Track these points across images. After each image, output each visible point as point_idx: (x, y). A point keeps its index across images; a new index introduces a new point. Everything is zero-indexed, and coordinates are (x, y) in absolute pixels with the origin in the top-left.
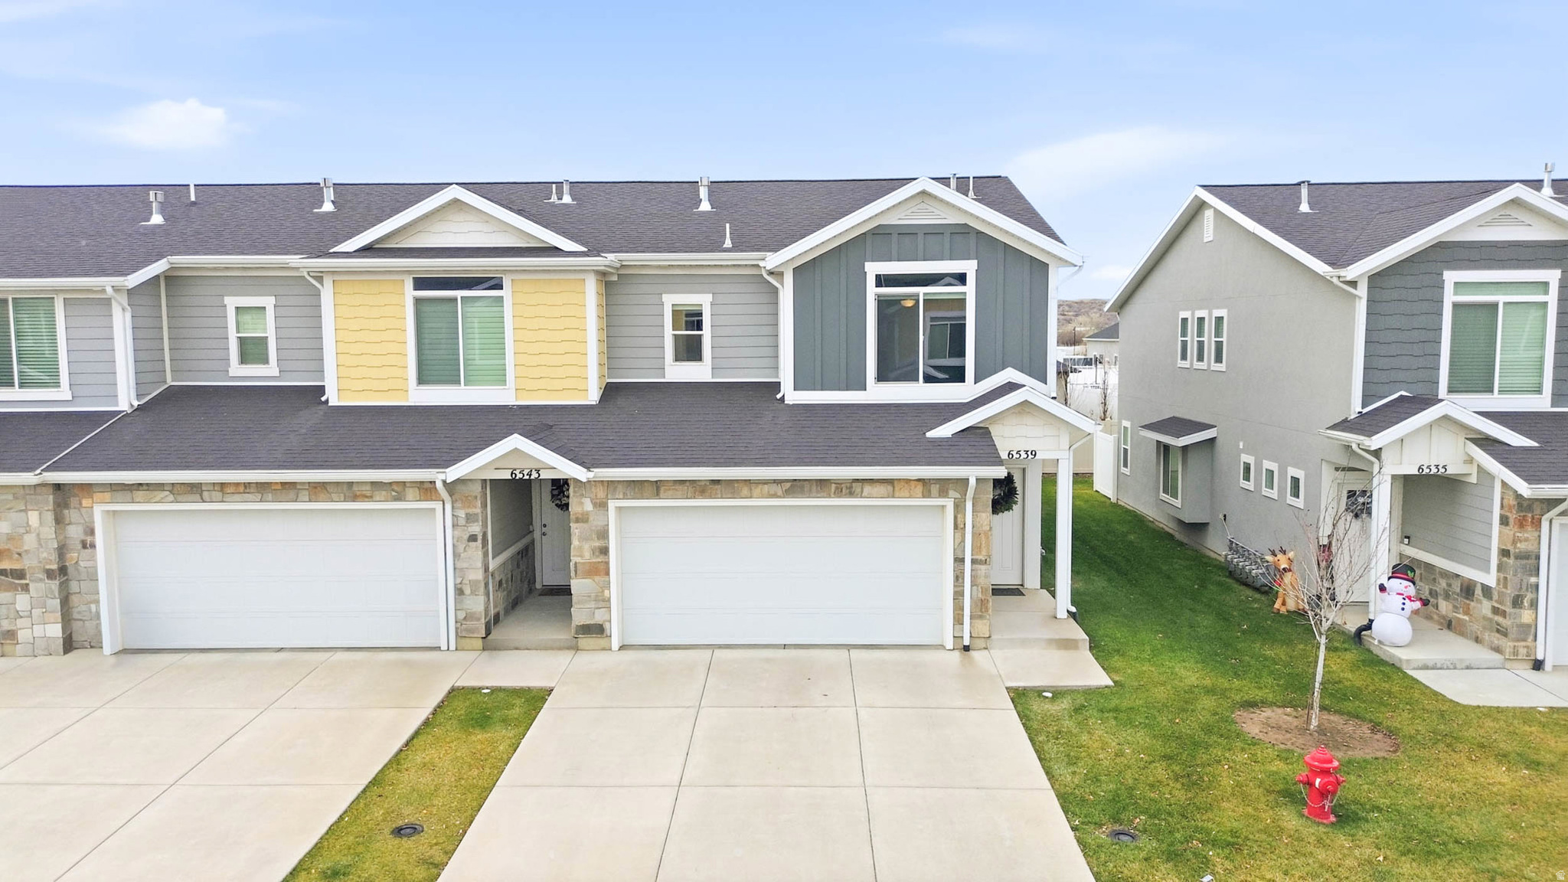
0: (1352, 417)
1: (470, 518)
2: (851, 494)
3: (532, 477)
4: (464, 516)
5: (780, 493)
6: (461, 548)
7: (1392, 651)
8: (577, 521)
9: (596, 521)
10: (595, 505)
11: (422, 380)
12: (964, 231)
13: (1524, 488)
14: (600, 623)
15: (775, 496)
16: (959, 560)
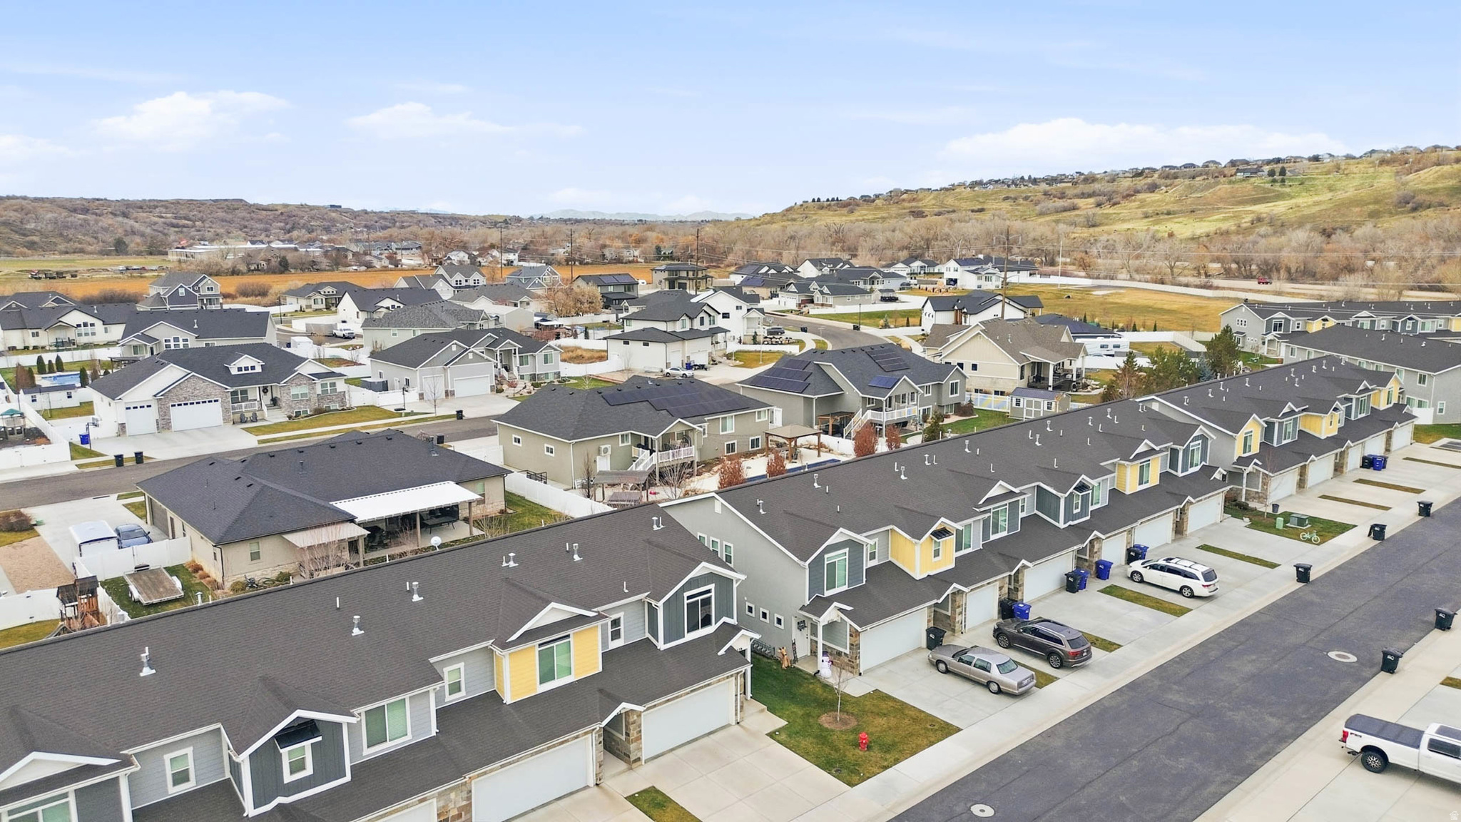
0: (806, 609)
4: (598, 737)
7: (828, 680)
8: (633, 723)
9: (637, 724)
10: (638, 717)
11: (544, 681)
14: (639, 757)
16: (736, 695)
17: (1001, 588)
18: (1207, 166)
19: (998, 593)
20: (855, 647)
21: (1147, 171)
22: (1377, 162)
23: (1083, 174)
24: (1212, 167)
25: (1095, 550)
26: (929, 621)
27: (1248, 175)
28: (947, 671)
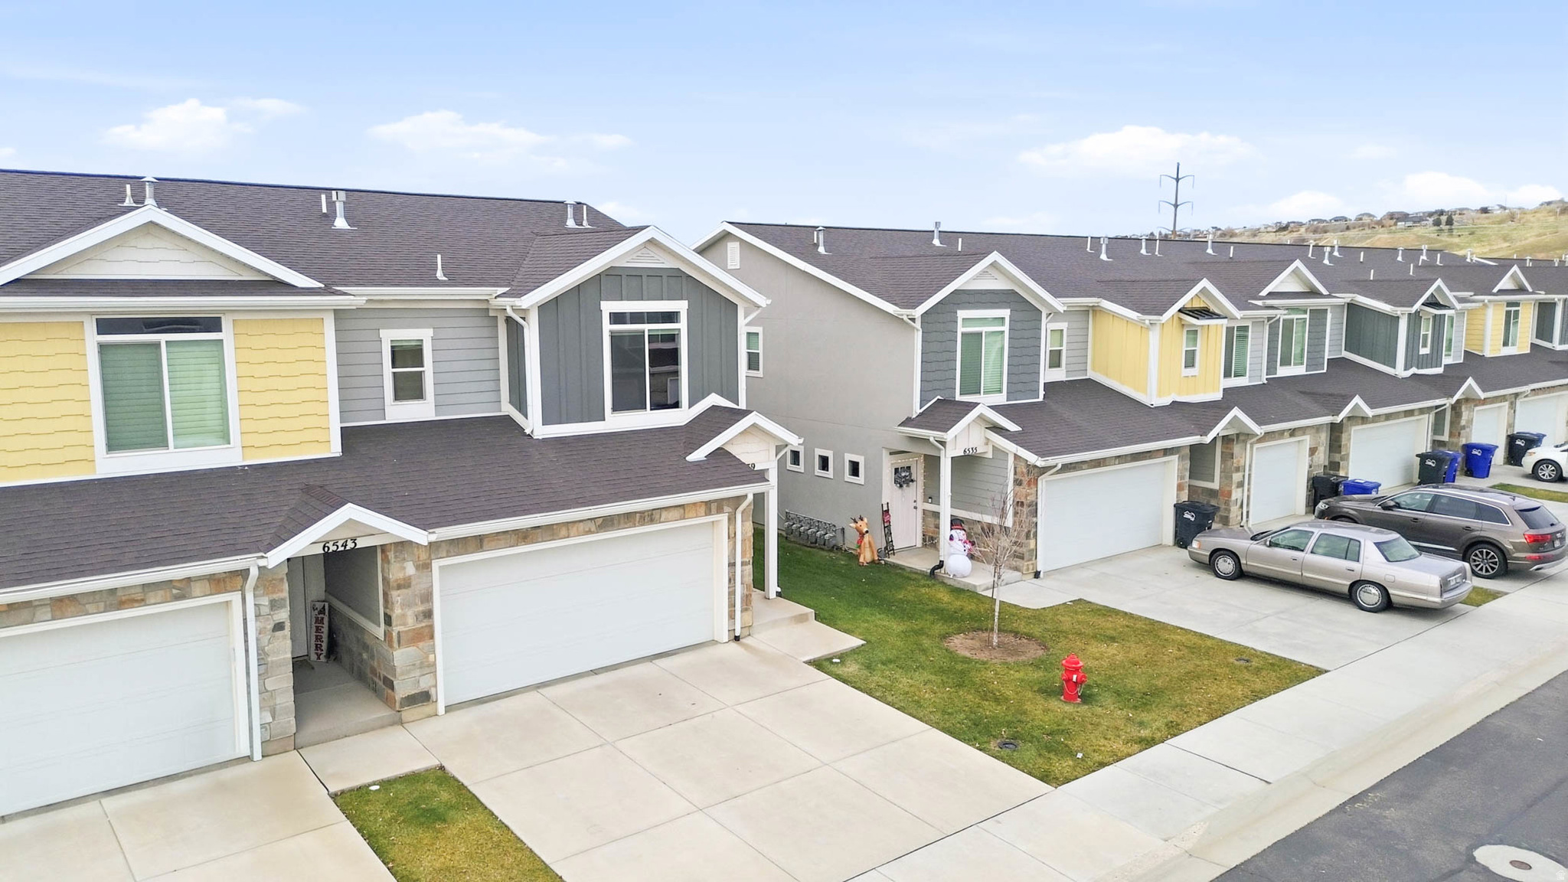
0: (914, 416)
1: (274, 605)
2: (652, 521)
3: (348, 548)
4: (267, 604)
5: (593, 529)
6: (265, 641)
7: (963, 580)
8: (399, 587)
9: (418, 587)
10: (417, 568)
11: (112, 445)
12: (677, 275)
13: (1032, 458)
14: (426, 690)
15: (590, 532)
16: (732, 565)
17: (1313, 451)
18: (1361, 219)
19: (1306, 460)
20: (1028, 508)
21: (1292, 225)
22: (1558, 210)
23: (1220, 229)
24: (1366, 220)
25: (1463, 423)
26: (1180, 488)
27: (1410, 224)
28: (1241, 574)
